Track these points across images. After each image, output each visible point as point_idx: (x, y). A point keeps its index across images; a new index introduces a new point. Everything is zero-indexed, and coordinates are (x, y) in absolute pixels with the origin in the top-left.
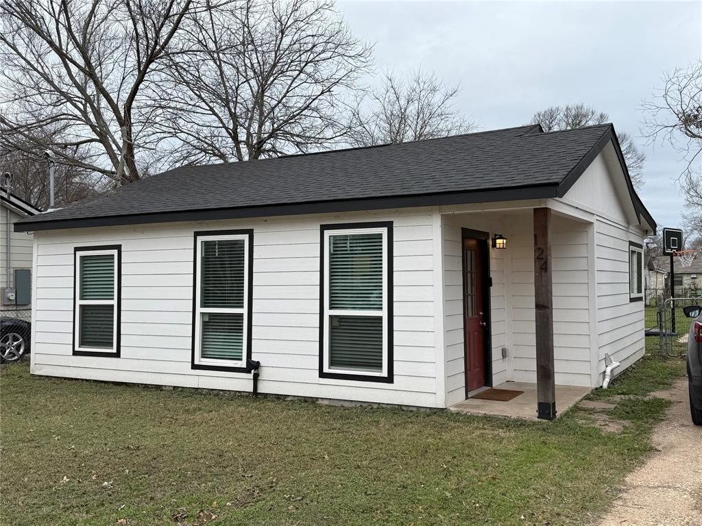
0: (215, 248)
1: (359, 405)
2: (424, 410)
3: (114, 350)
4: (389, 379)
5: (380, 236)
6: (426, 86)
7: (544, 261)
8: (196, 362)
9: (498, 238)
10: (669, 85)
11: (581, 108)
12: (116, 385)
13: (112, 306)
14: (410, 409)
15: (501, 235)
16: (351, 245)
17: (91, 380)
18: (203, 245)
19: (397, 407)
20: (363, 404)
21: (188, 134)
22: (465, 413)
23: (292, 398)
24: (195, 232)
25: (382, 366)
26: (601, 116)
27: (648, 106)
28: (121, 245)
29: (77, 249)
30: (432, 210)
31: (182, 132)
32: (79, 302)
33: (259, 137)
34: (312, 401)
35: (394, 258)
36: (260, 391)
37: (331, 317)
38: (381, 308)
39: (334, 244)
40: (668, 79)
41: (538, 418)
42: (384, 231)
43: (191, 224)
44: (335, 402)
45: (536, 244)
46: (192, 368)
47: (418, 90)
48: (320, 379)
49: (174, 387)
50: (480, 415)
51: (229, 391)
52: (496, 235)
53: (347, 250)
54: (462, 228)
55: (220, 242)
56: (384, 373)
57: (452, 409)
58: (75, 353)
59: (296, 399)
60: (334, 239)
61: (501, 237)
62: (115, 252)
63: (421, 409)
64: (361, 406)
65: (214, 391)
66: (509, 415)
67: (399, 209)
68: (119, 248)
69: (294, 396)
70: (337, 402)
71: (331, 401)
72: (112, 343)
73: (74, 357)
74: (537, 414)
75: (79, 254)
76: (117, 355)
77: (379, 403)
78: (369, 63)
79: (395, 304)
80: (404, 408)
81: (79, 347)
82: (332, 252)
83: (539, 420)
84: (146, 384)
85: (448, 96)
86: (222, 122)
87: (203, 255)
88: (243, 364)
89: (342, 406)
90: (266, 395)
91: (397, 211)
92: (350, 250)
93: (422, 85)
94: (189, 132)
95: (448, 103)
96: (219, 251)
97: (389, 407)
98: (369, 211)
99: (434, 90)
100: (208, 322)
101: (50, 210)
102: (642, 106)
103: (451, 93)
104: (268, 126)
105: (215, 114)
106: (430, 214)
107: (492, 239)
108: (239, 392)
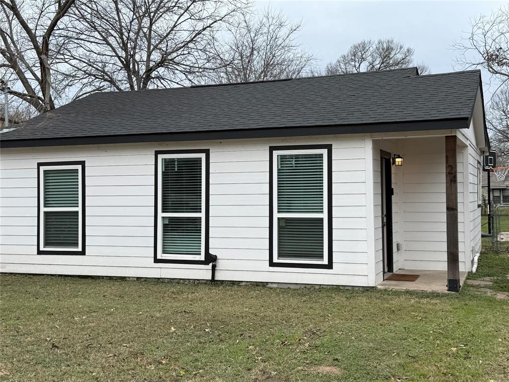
0: (175, 164)
1: (303, 286)
2: (358, 288)
3: (80, 249)
4: (330, 266)
5: (321, 156)
6: (274, 21)
7: (453, 175)
8: (159, 257)
9: (397, 158)
10: (475, 28)
11: (392, 43)
12: (81, 278)
13: (77, 212)
14: (346, 288)
15: (399, 155)
16: (296, 162)
17: (56, 275)
18: (163, 161)
19: (335, 287)
20: (306, 286)
21: (80, 60)
22: (391, 289)
23: (246, 283)
24: (155, 151)
25: (323, 257)
26: (408, 50)
27: (458, 47)
28: (85, 161)
29: (39, 165)
30: (364, 136)
31: (75, 58)
32: (43, 209)
33: (148, 66)
34: (264, 285)
35: (333, 173)
36: (216, 278)
37: (279, 219)
38: (323, 212)
39: (281, 161)
40: (474, 23)
41: (448, 290)
42: (325, 152)
43: (152, 144)
44: (283, 285)
45: (447, 162)
46: (154, 262)
47: (267, 25)
48: (270, 267)
49: (138, 278)
50: (402, 290)
51: (188, 279)
52: (395, 155)
53: (292, 167)
54: (381, 150)
55: (179, 160)
56: (325, 261)
57: (379, 287)
58: (40, 253)
59: (249, 284)
60: (282, 158)
61: (399, 157)
62: (79, 167)
63: (355, 288)
64: (305, 287)
65: (175, 280)
66: (425, 290)
67: (337, 135)
68: (83, 163)
69: (247, 282)
70: (285, 285)
71: (279, 285)
72: (78, 243)
73: (38, 255)
74: (447, 288)
75: (42, 168)
76: (83, 253)
77: (320, 285)
78: (249, 5)
79: (333, 208)
80: (341, 288)
81: (44, 247)
82: (280, 167)
83: (449, 292)
84: (111, 277)
85: (293, 31)
86: (115, 52)
87: (164, 170)
88: (202, 257)
89: (289, 288)
90: (222, 282)
91: (336, 136)
92: (295, 167)
93: (270, 19)
94: (81, 59)
95: (292, 36)
96: (177, 167)
97: (329, 287)
98: (312, 136)
99: (281, 25)
100: (168, 225)
101: (5, 131)
102: (453, 46)
103: (294, 29)
104: (156, 56)
105: (109, 44)
106: (363, 139)
107: (393, 158)
108: (198, 280)
